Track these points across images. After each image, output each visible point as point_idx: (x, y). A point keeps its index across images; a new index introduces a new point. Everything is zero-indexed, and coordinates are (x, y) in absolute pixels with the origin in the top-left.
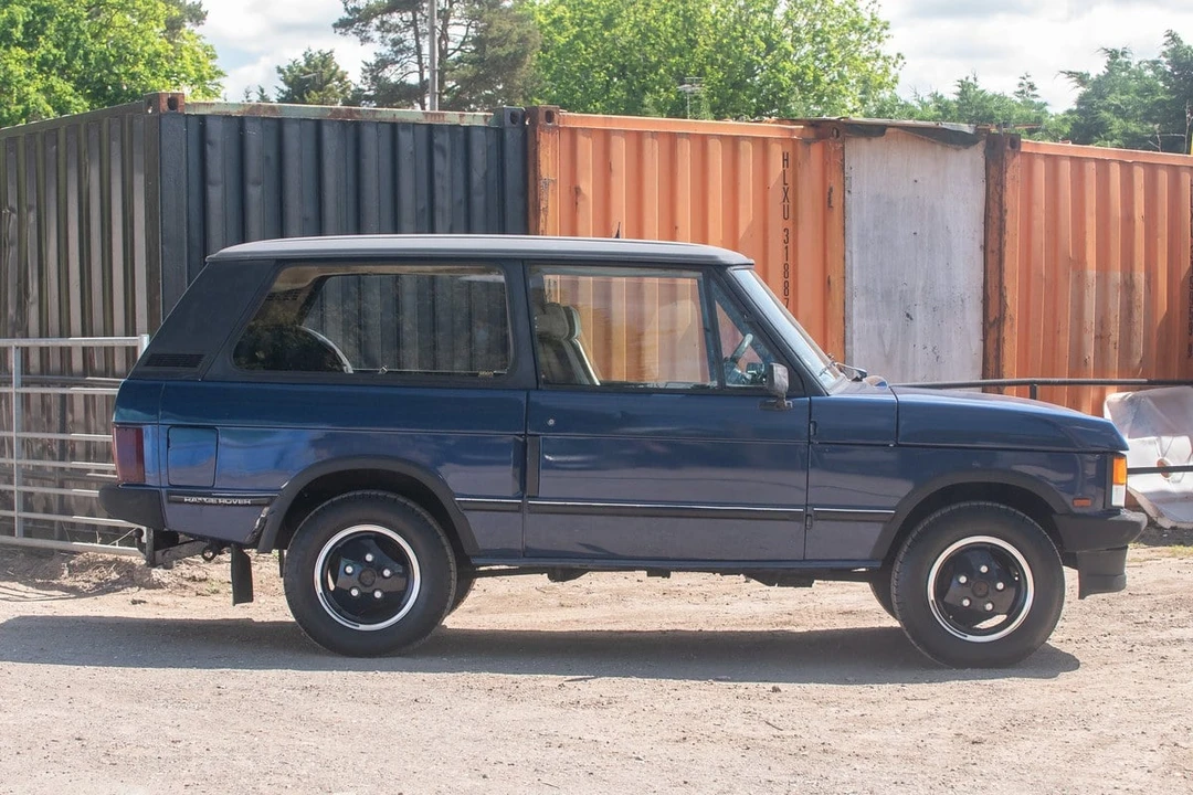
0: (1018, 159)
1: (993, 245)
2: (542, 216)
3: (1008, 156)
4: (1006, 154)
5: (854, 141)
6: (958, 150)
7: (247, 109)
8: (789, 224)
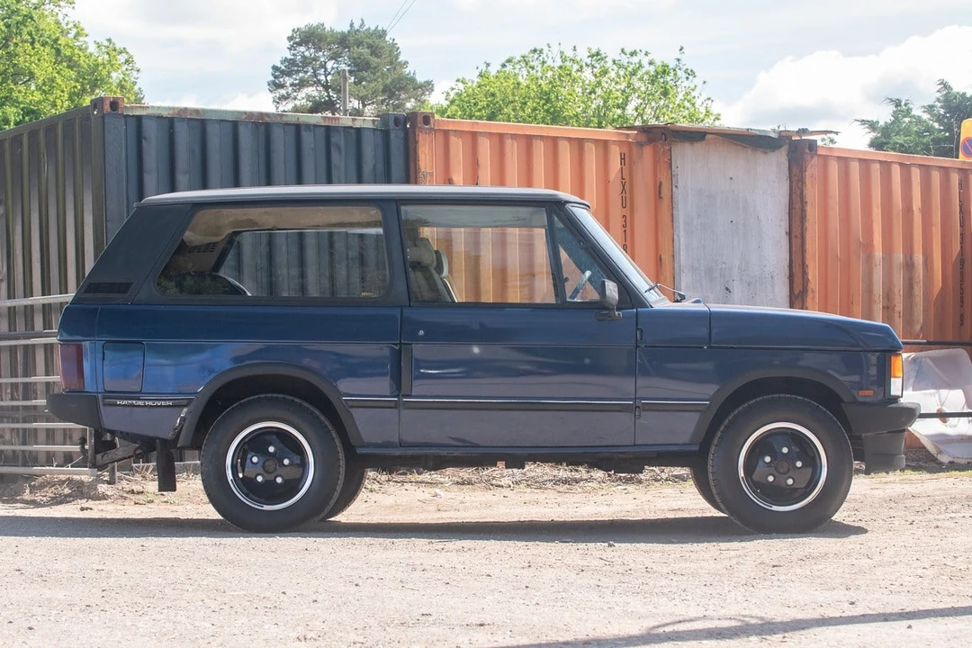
0: (815, 160)
1: (797, 231)
3: (807, 158)
4: (805, 156)
5: (679, 145)
6: (766, 153)
7: (176, 111)
8: (626, 212)
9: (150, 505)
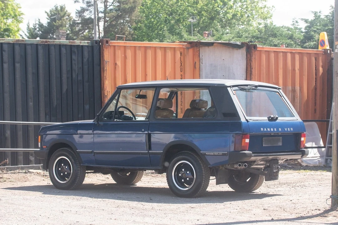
0: (256, 52)
1: (248, 79)
2: (105, 72)
3: (253, 51)
4: (252, 51)
5: (203, 47)
6: (237, 50)
7: (15, 40)
8: (182, 73)
9: (5, 182)
